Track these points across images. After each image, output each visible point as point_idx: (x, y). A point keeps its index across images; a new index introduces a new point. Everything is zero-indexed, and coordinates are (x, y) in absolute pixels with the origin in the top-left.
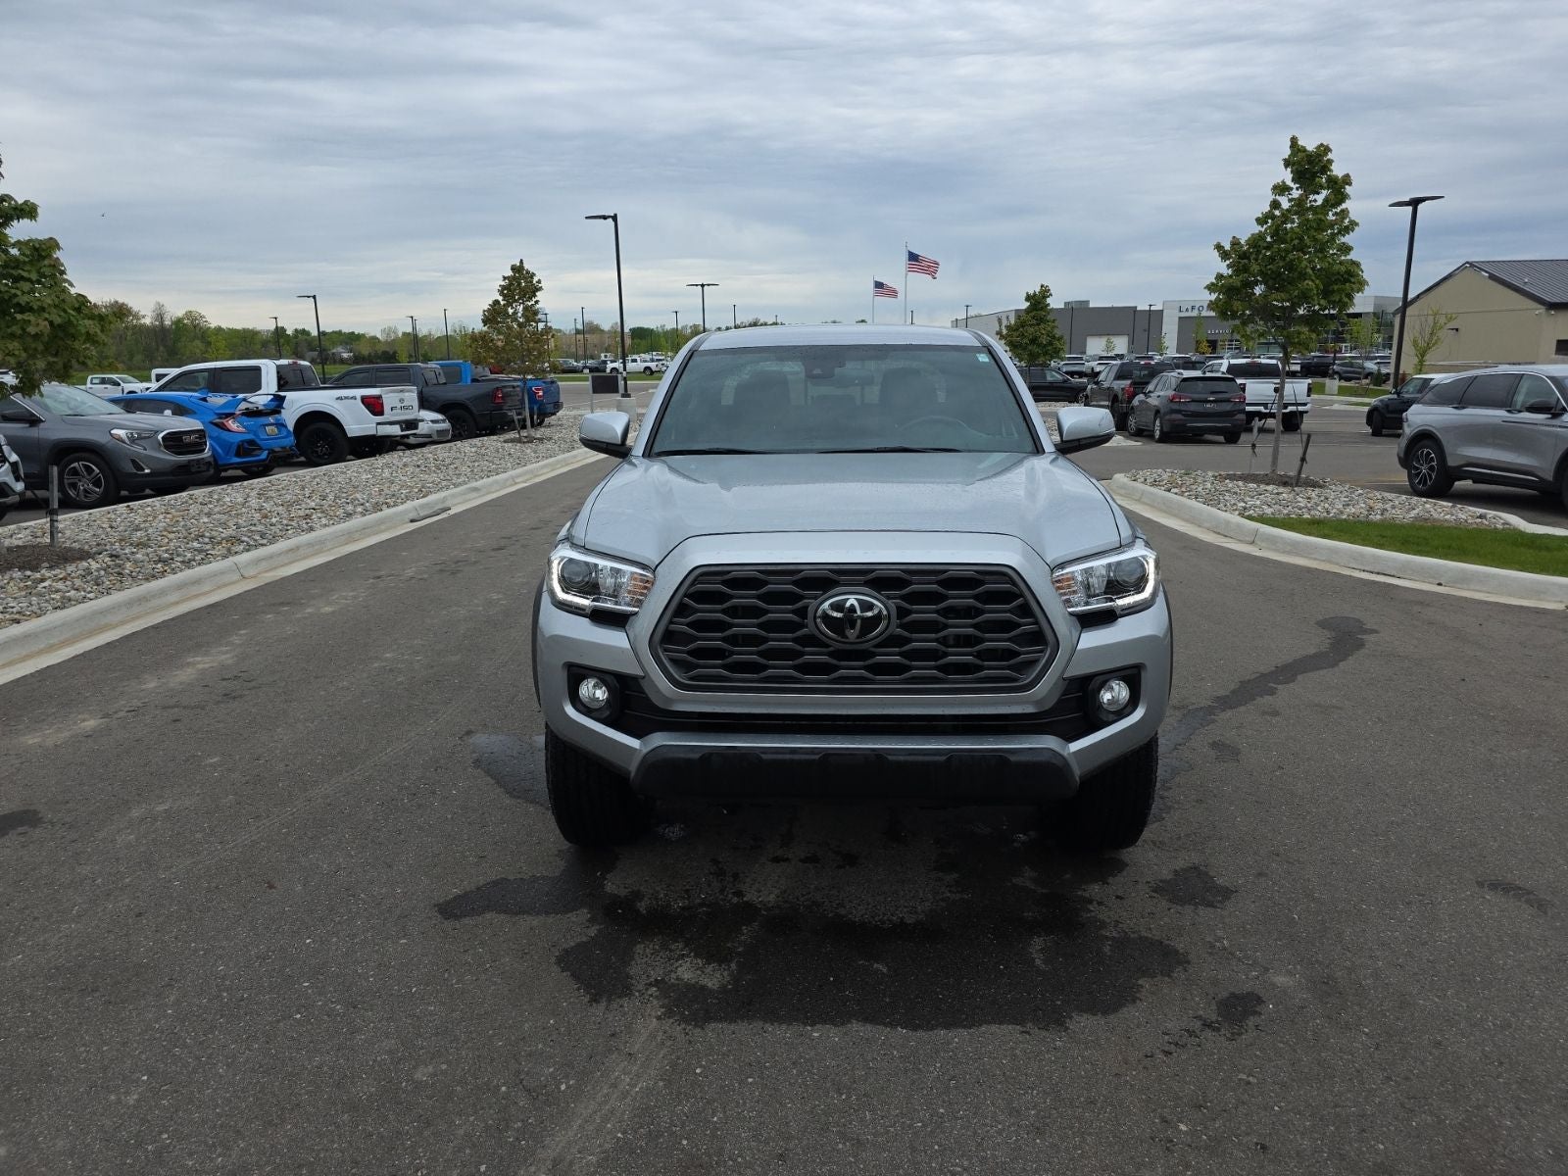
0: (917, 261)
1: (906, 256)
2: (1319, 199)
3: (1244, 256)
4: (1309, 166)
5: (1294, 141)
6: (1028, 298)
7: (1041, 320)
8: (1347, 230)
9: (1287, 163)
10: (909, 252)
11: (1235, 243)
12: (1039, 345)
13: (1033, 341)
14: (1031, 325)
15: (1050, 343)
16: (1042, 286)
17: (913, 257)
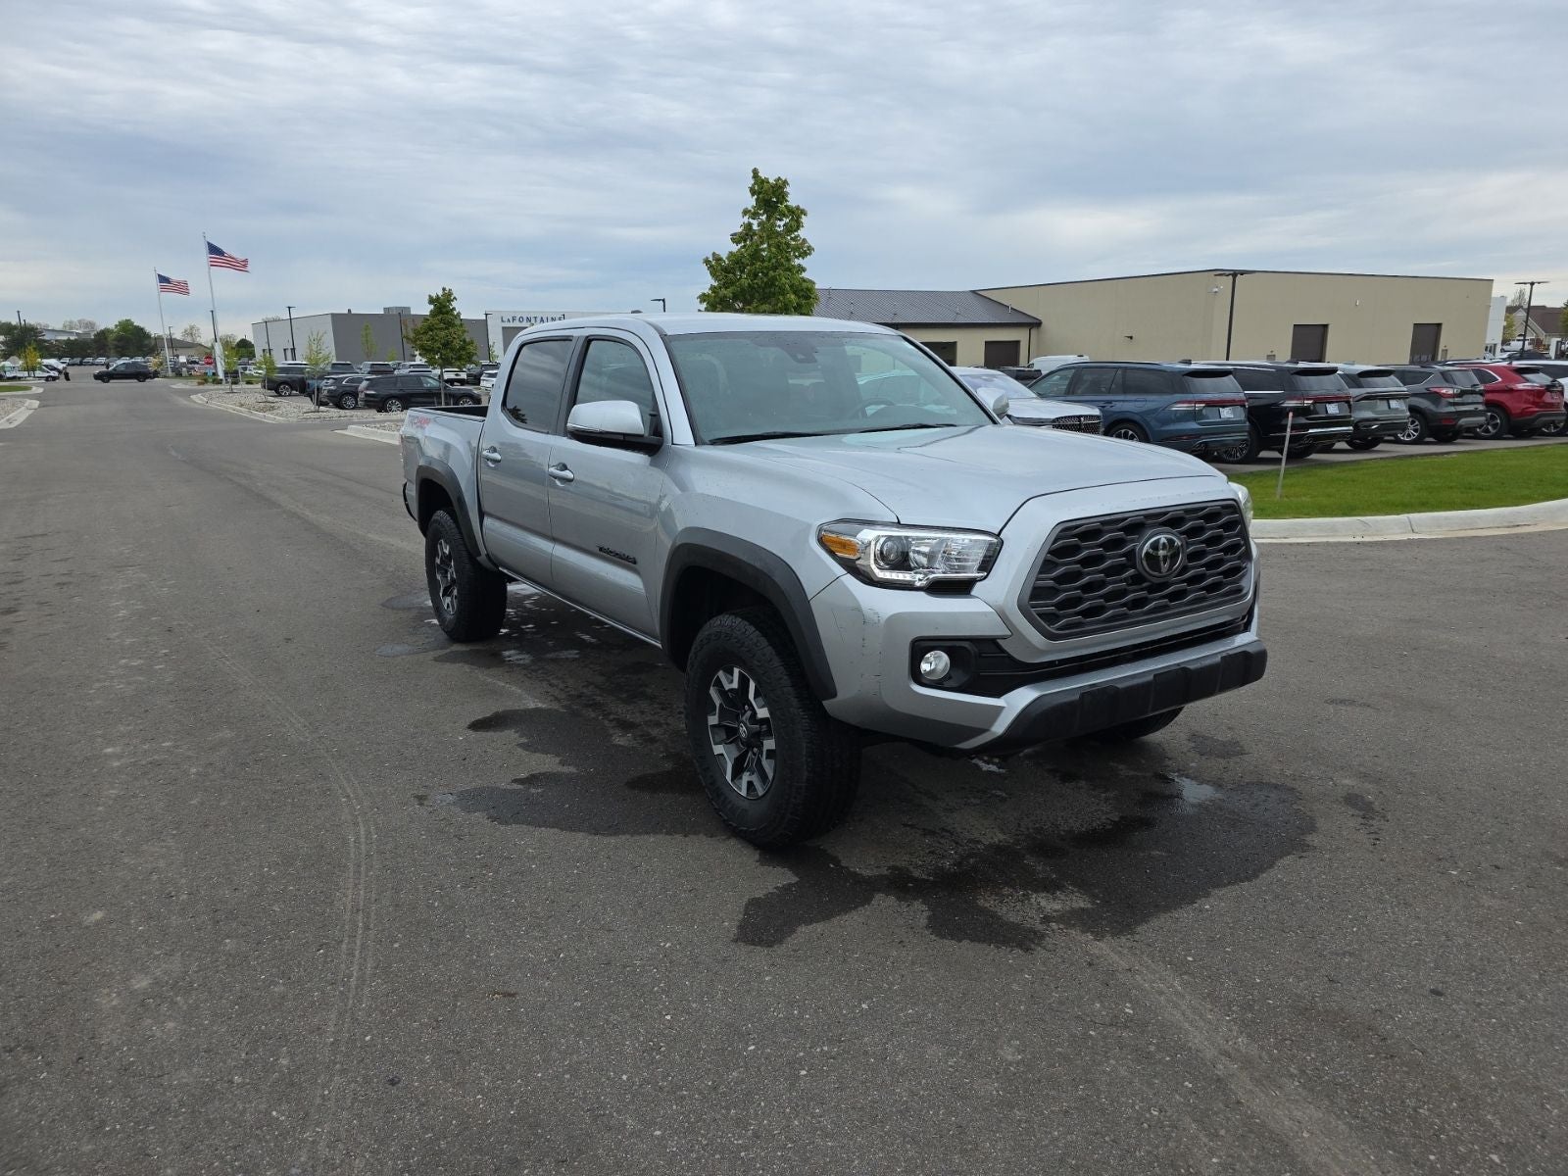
0: (223, 255)
1: (205, 249)
2: (781, 224)
3: (726, 270)
4: (770, 196)
5: (755, 172)
6: (431, 301)
7: (449, 324)
8: (804, 254)
9: (753, 192)
10: (209, 243)
11: (718, 259)
12: (452, 350)
13: (446, 345)
14: (441, 329)
15: (463, 348)
16: (444, 289)
17: (214, 250)
